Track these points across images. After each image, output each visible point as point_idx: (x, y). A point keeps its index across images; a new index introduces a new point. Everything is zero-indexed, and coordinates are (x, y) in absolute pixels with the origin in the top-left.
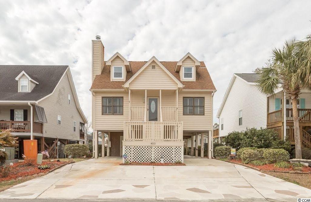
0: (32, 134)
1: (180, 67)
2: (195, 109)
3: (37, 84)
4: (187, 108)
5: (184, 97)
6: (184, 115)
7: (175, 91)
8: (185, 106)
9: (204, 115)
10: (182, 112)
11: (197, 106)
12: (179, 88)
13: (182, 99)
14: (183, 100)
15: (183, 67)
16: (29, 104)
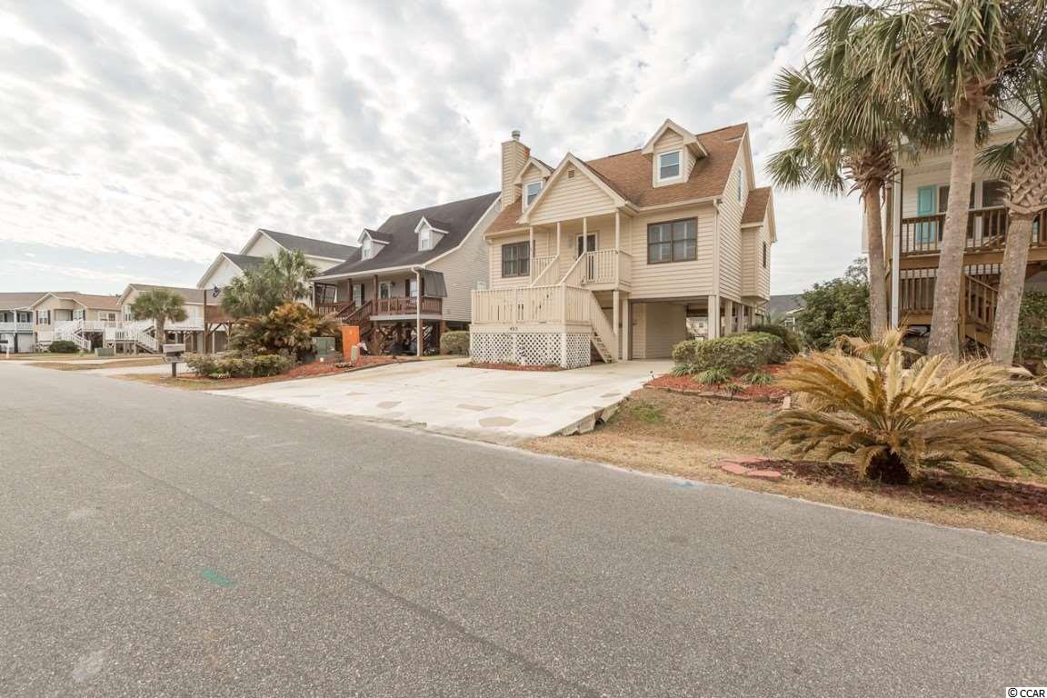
0: (418, 317)
1: (650, 156)
2: (677, 246)
3: (445, 235)
4: (658, 249)
5: (649, 225)
6: (649, 263)
7: (614, 214)
8: (651, 245)
9: (695, 259)
10: (646, 258)
11: (683, 240)
12: (620, 210)
13: (646, 228)
14: (648, 229)
15: (658, 156)
16: (413, 270)
